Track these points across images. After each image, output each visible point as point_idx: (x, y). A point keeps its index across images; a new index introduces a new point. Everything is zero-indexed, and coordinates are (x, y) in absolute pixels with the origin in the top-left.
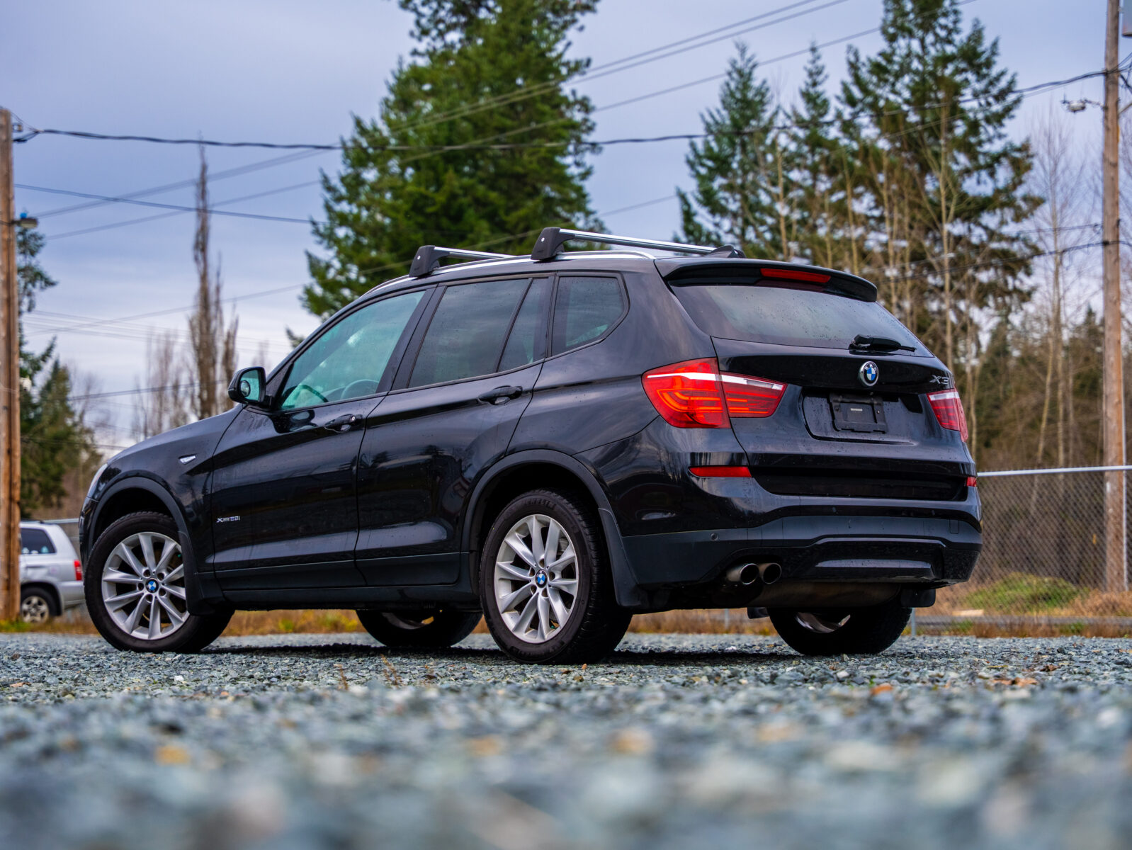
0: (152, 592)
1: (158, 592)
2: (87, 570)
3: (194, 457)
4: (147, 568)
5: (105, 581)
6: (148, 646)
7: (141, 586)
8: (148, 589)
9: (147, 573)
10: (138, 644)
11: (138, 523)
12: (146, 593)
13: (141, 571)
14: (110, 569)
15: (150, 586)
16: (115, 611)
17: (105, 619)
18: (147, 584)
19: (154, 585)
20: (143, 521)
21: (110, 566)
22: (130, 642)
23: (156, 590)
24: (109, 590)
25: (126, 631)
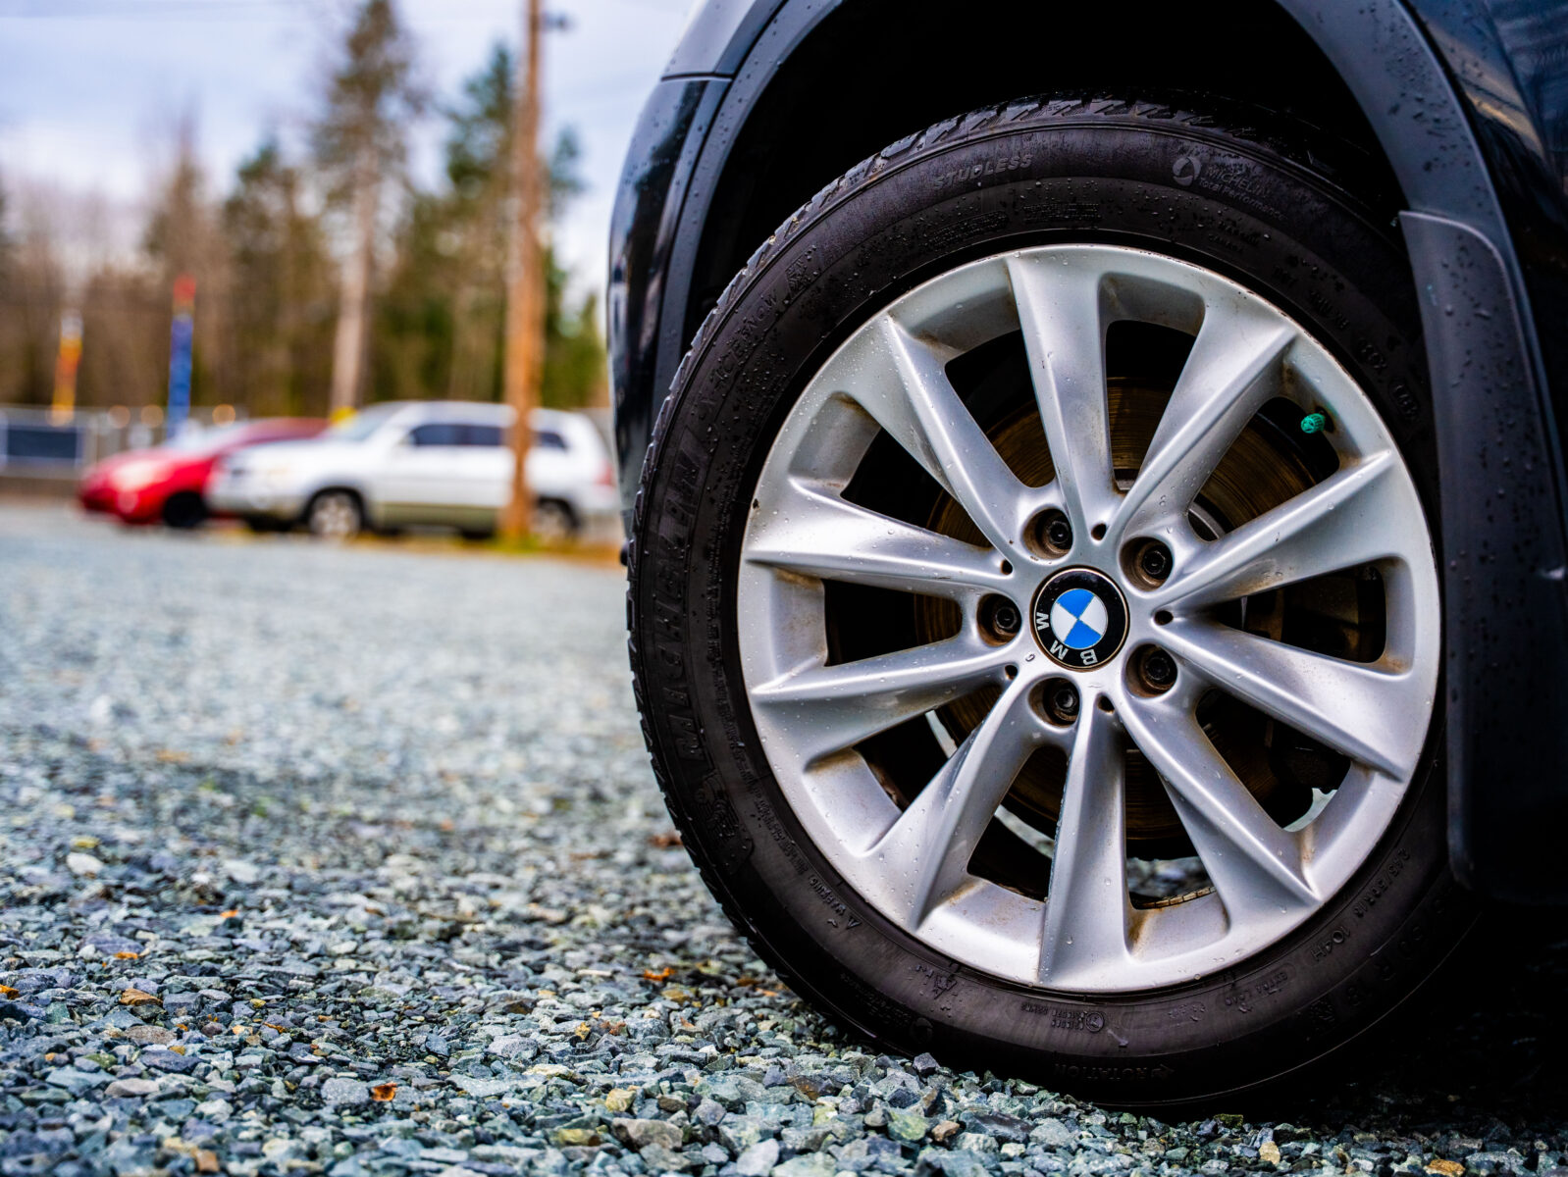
0: (1073, 659)
1: (1116, 666)
2: (651, 483)
4: (1051, 498)
5: (759, 563)
6: (1036, 1031)
7: (999, 617)
8: (1046, 638)
9: (1049, 529)
10: (964, 1008)
12: (1036, 666)
13: (1007, 514)
14: (797, 484)
15: (1062, 621)
16: (819, 762)
17: (746, 806)
18: (1044, 602)
19: (1095, 615)
21: (799, 467)
22: (909, 984)
23: (1106, 649)
24: (785, 628)
25: (892, 908)
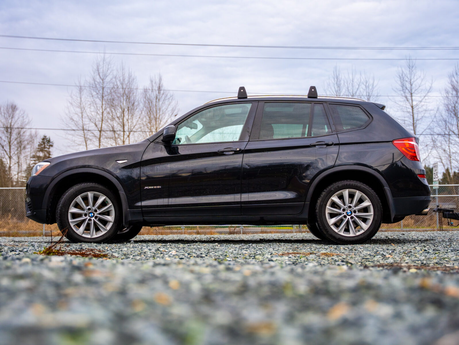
0: (91, 217)
3: (126, 161)
4: (89, 207)
5: (70, 212)
6: (90, 240)
7: (86, 215)
8: (89, 216)
10: (86, 240)
11: (89, 188)
12: (89, 218)
13: (86, 208)
14: (72, 207)
15: (90, 215)
16: (74, 226)
17: (70, 229)
18: (89, 214)
20: (92, 187)
22: (81, 239)
23: (93, 217)
25: (80, 235)
